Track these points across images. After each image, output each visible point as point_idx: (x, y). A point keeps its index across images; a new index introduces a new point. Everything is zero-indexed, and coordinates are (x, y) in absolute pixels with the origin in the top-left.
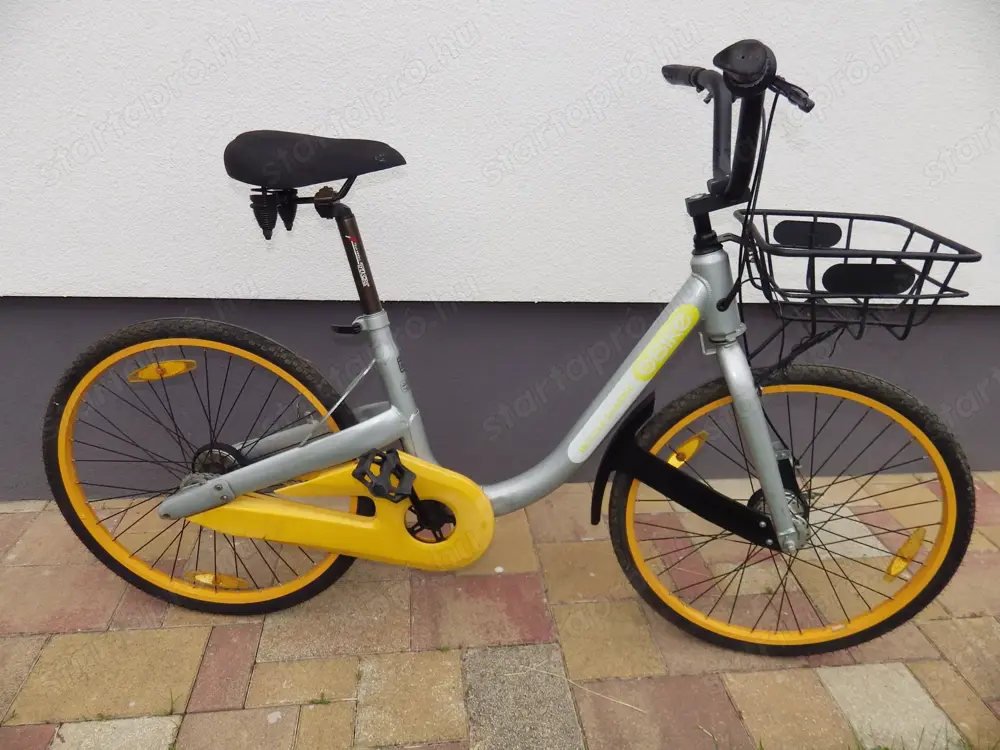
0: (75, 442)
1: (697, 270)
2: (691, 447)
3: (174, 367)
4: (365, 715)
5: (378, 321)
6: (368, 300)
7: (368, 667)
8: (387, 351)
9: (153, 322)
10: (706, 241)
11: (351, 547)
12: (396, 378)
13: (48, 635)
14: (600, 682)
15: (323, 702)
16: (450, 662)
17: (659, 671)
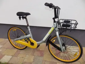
0: (9, 35)
1: (54, 24)
2: (54, 41)
3: (15, 30)
4: (25, 59)
5: (29, 27)
6: (28, 25)
7: (27, 55)
8: (29, 30)
9: (14, 26)
10: (55, 22)
11: (27, 46)
12: (30, 32)
13: (7, 49)
14: (45, 61)
15: (23, 57)
16: (33, 56)
17: (51, 61)
